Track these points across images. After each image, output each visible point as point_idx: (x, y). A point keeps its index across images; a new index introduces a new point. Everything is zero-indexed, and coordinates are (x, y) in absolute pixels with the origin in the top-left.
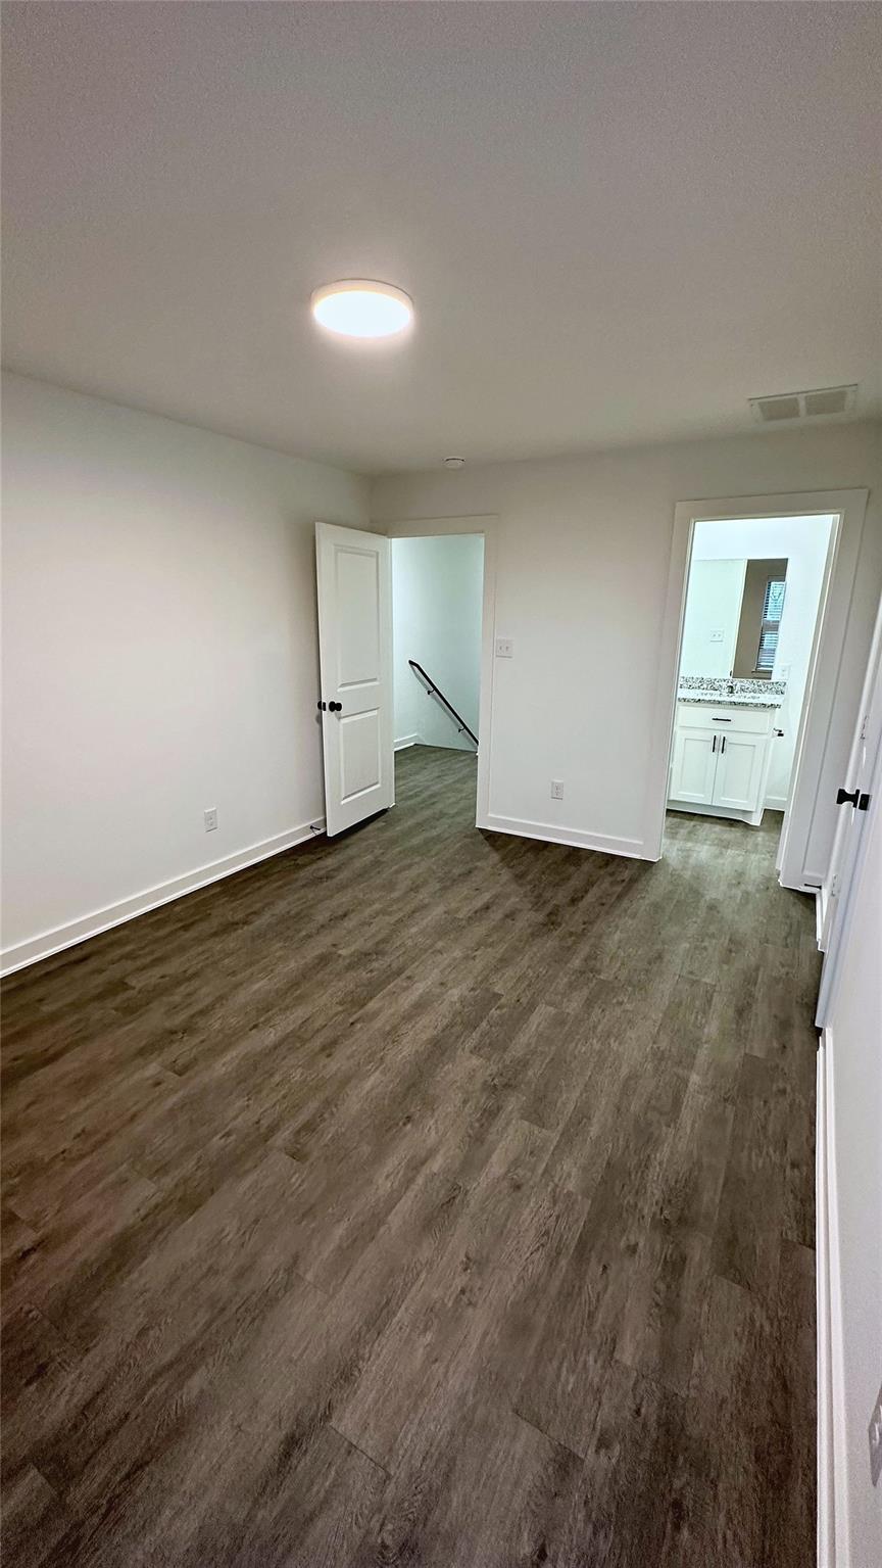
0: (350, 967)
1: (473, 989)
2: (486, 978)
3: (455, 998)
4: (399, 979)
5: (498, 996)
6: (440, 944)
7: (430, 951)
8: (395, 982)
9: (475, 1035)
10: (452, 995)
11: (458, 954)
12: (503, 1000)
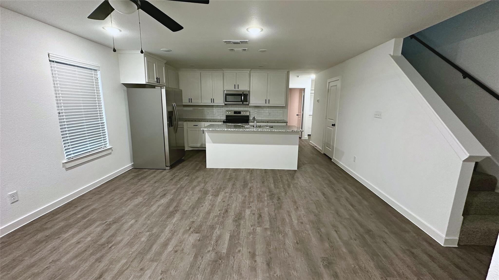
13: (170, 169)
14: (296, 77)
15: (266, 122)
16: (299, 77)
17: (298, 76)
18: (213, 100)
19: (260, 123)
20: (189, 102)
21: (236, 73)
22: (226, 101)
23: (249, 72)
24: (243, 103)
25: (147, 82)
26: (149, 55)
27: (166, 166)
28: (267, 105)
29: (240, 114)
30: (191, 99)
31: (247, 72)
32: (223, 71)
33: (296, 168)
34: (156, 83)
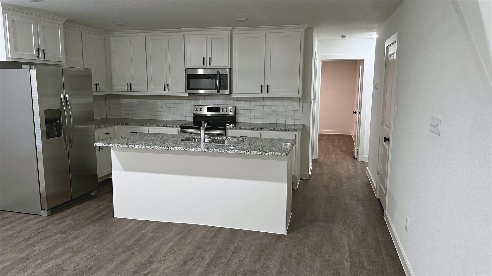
13: (47, 216)
14: (340, 38)
15: (257, 130)
16: (346, 37)
17: (343, 37)
18: (167, 87)
19: (246, 129)
20: (127, 89)
21: (206, 35)
22: (189, 89)
23: (229, 32)
24: (218, 92)
25: (10, 57)
26: (16, 9)
27: (42, 209)
28: (265, 95)
29: (219, 112)
30: (131, 85)
31: (225, 33)
32: (182, 33)
33: (284, 232)
34: (37, 58)
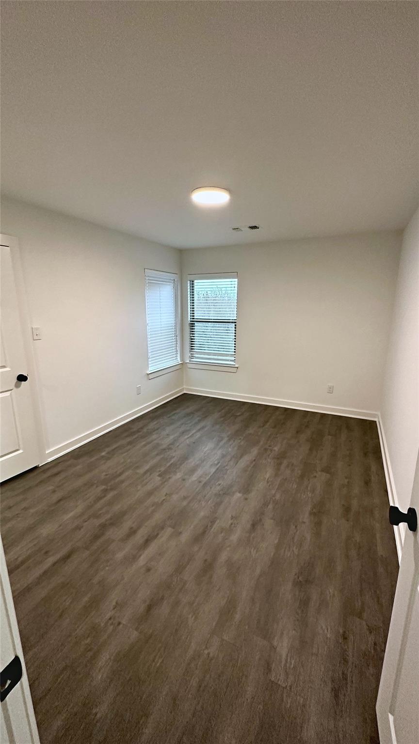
0: (231, 486)
1: (169, 478)
2: (162, 484)
3: (178, 474)
4: (205, 481)
5: (159, 476)
6: (185, 503)
7: (190, 498)
8: (206, 480)
9: (172, 461)
10: (180, 475)
11: (175, 497)
12: (158, 474)
